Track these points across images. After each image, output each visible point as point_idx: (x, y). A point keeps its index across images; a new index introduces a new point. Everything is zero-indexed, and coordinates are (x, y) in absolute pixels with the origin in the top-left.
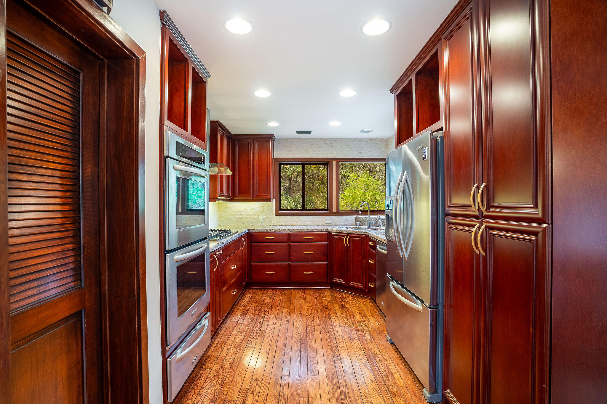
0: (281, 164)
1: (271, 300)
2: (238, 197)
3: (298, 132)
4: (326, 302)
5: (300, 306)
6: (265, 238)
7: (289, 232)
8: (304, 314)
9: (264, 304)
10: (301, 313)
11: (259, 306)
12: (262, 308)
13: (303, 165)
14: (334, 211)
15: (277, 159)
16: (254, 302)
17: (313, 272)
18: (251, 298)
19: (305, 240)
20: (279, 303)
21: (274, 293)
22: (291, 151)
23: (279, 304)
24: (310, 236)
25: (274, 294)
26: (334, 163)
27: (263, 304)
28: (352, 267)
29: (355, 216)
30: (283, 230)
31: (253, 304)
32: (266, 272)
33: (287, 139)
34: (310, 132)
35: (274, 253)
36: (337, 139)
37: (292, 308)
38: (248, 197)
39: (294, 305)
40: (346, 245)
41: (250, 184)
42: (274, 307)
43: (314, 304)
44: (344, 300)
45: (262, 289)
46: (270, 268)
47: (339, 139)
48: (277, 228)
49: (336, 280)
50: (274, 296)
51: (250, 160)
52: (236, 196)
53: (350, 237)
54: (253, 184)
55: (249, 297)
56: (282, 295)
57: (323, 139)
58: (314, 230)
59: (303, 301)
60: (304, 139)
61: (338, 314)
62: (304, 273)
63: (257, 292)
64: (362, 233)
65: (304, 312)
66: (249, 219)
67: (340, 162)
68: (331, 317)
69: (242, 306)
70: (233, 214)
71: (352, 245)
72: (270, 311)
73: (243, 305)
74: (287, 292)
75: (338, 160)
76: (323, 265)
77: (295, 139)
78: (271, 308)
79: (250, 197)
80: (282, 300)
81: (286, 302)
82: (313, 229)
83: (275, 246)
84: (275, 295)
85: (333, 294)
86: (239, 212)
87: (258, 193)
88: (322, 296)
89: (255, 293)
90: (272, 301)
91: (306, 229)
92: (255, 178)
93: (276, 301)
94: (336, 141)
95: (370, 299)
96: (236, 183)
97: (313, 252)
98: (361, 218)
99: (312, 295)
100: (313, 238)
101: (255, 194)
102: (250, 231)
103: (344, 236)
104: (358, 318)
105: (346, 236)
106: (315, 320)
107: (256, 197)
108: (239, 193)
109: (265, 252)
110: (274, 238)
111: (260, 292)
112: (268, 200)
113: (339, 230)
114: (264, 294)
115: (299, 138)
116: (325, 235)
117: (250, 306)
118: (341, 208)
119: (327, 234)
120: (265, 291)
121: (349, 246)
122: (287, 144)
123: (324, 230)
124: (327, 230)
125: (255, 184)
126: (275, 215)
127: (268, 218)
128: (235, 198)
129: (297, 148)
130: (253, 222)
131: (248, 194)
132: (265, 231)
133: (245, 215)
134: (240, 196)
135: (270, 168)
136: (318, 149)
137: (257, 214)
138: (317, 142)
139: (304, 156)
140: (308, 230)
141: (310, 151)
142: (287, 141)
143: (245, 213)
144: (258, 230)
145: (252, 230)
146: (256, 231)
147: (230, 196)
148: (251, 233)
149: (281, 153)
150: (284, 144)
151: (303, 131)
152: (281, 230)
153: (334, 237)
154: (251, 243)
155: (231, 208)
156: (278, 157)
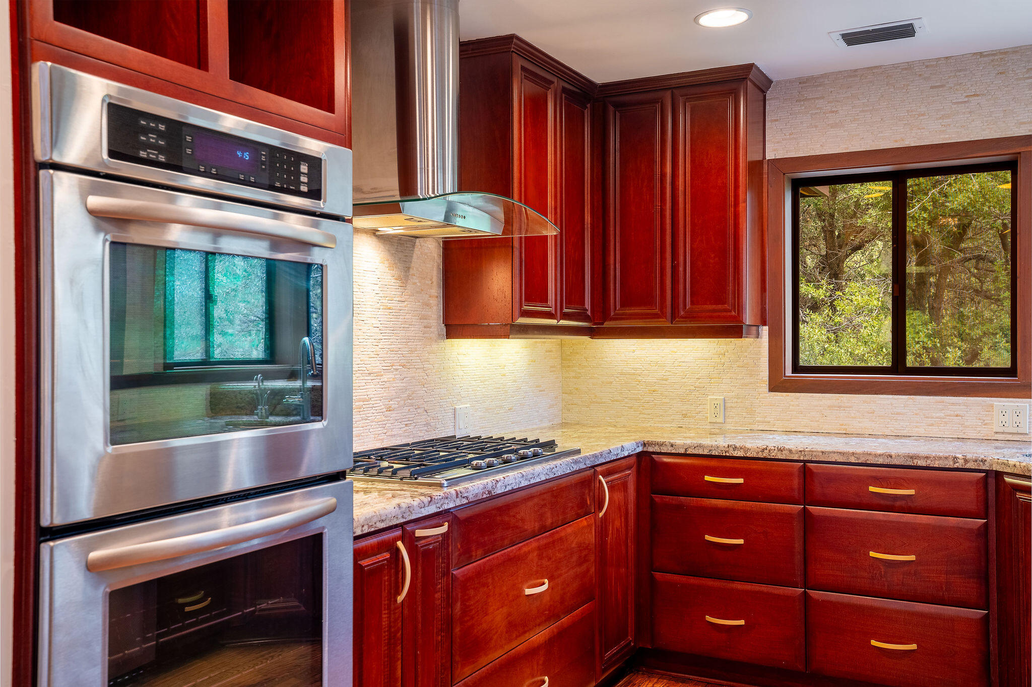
0: (797, 183)
2: (617, 317)
3: (852, 39)
6: (707, 478)
7: (805, 462)
15: (778, 165)
17: (914, 647)
19: (876, 501)
22: (834, 126)
24: (897, 482)
30: (780, 450)
32: (708, 619)
34: (905, 31)
35: (741, 541)
38: (655, 316)
46: (727, 603)
48: (757, 443)
51: (663, 175)
52: (612, 314)
54: (675, 269)
57: (993, 54)
58: (920, 457)
60: (895, 66)
62: (874, 643)
66: (668, 401)
70: (611, 383)
76: (968, 620)
77: (856, 71)
79: (665, 320)
82: (914, 452)
83: (746, 513)
87: (692, 303)
91: (879, 452)
92: (681, 244)
96: (612, 267)
97: (912, 558)
100: (911, 492)
101: (681, 306)
102: (650, 449)
107: (685, 319)
108: (623, 306)
109: (707, 538)
110: (742, 481)
112: (734, 330)
115: (876, 67)
116: (970, 482)
119: (986, 477)
122: (823, 98)
123: (966, 461)
124: (983, 461)
126: (772, 389)
127: (739, 401)
128: (607, 324)
129: (863, 111)
130: (685, 416)
131: (656, 307)
132: (706, 452)
133: (653, 388)
134: (626, 314)
135: (741, 201)
136: (961, 103)
137: (697, 384)
138: (960, 71)
139: (896, 141)
140: (891, 457)
141: (923, 115)
142: (820, 85)
143: (654, 381)
144: (679, 445)
145: (655, 445)
146: (673, 451)
147: (589, 313)
148: (652, 458)
149: (795, 139)
150: (806, 99)
151: (870, 28)
152: (770, 451)
153: (1017, 499)
154: (652, 500)
155: (606, 359)
156: (780, 155)
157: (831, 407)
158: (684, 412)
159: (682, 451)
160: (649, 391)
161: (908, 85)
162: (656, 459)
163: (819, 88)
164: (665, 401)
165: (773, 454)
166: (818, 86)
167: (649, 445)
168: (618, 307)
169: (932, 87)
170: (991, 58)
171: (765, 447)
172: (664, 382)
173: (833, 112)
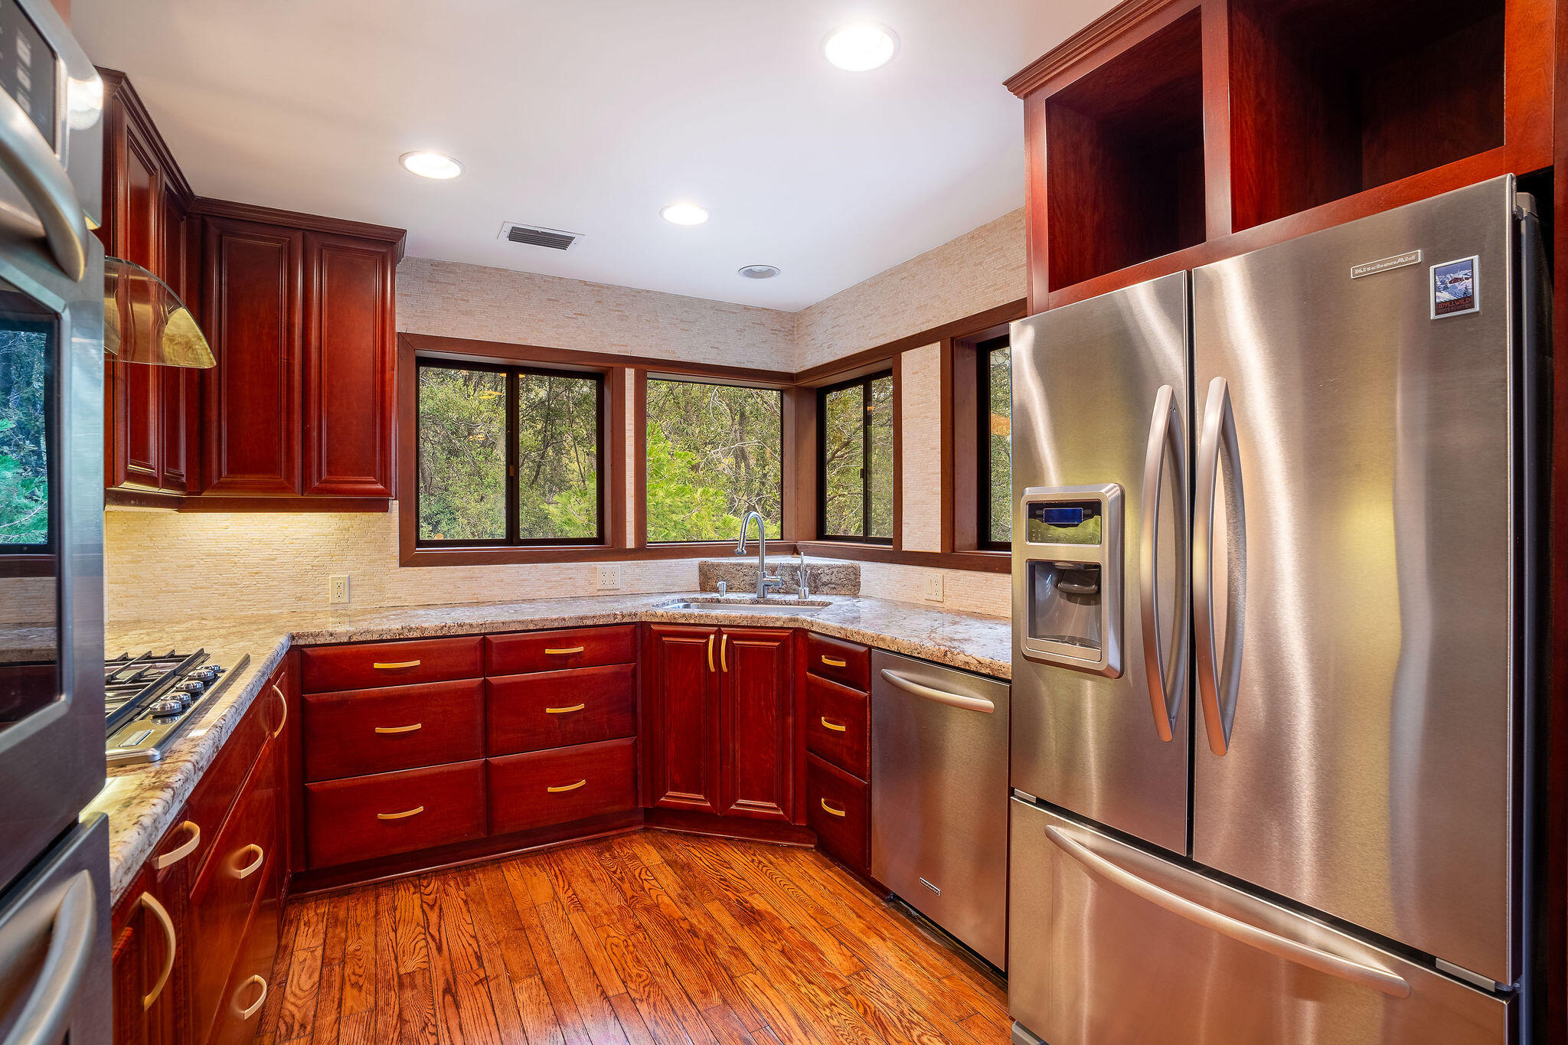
0: (422, 362)
1: (432, 945)
2: (221, 487)
3: (519, 235)
4: (666, 900)
5: (580, 951)
6: (377, 665)
7: (485, 634)
8: (619, 996)
9: (406, 981)
10: (607, 998)
11: (381, 1003)
12: (407, 1015)
13: (513, 371)
14: (630, 543)
15: (408, 340)
16: (348, 987)
17: (583, 782)
18: (326, 961)
19: (550, 661)
20: (479, 958)
21: (430, 899)
22: (466, 313)
23: (481, 965)
24: (569, 642)
25: (432, 907)
26: (630, 374)
27: (401, 985)
28: (738, 746)
29: (697, 561)
30: (461, 626)
31: (348, 1003)
32: (381, 816)
33: (453, 264)
34: (560, 242)
35: (418, 726)
36: (639, 292)
37: (547, 974)
38: (282, 489)
39: (552, 954)
40: (712, 669)
41: (290, 433)
42: (462, 991)
43: (630, 927)
44: (728, 873)
45: (365, 888)
46: (403, 793)
47: (648, 291)
48: (431, 621)
49: (672, 797)
50: (433, 917)
52: (215, 480)
53: (731, 637)
54: (305, 432)
55: (314, 959)
56: (472, 906)
58: (586, 618)
59: (577, 918)
61: (754, 956)
62: (550, 789)
63: (342, 914)
64: (778, 624)
65: (615, 987)
66: (275, 583)
67: (649, 375)
68: (738, 981)
69: (290, 1029)
70: (192, 566)
71: (738, 668)
72: (454, 1024)
73: (296, 1027)
74: (484, 881)
75: (645, 366)
76: (621, 748)
77: (485, 267)
78: (448, 998)
79: (293, 492)
80: (485, 937)
81: (507, 940)
82: (581, 614)
83: (425, 697)
84: (436, 908)
85: (670, 857)
86: (228, 554)
87: (329, 472)
88: (637, 873)
89: (335, 921)
90: (439, 949)
91: (555, 617)
93: (457, 949)
94: (635, 296)
95: (806, 849)
97: (582, 707)
98: (718, 565)
99: (595, 874)
100: (581, 649)
101: (315, 476)
102: (301, 642)
103: (706, 636)
104: (835, 958)
105: (712, 637)
106: (684, 1017)
107: (320, 491)
108: (230, 471)
109: (378, 730)
110: (417, 663)
111: (359, 910)
112: (376, 503)
113: (684, 615)
114: (386, 920)
116: (626, 634)
117: (338, 1020)
118: (653, 535)
119: (634, 631)
120: (384, 899)
121: (725, 669)
122: (454, 284)
123: (623, 616)
124: (636, 615)
125: (315, 434)
126: (402, 565)
127: (367, 578)
128: (206, 495)
129: (491, 306)
130: (300, 599)
131: (281, 476)
132: (375, 637)
133: (256, 570)
134: (237, 483)
135: (387, 370)
136: (571, 318)
137: (315, 563)
138: (570, 292)
139: (520, 339)
140: (565, 620)
141: (542, 321)
142: (452, 273)
143: (257, 561)
144: (340, 633)
145: (308, 636)
146: (333, 641)
147: (184, 480)
148: (304, 652)
149: (428, 317)
150: (438, 282)
151: (540, 230)
152: (449, 628)
153: (664, 642)
154: (304, 700)
155: (183, 538)
156: (412, 330)
157: (463, 578)
158: (298, 595)
159: (345, 639)
160: (250, 573)
161: (529, 293)
162: (309, 653)
163: (450, 275)
164: (271, 583)
165: (453, 630)
166: (449, 272)
167: (299, 638)
168: (224, 473)
169: (548, 299)
170: (592, 288)
171: (444, 624)
172: (273, 562)
173: (463, 300)
